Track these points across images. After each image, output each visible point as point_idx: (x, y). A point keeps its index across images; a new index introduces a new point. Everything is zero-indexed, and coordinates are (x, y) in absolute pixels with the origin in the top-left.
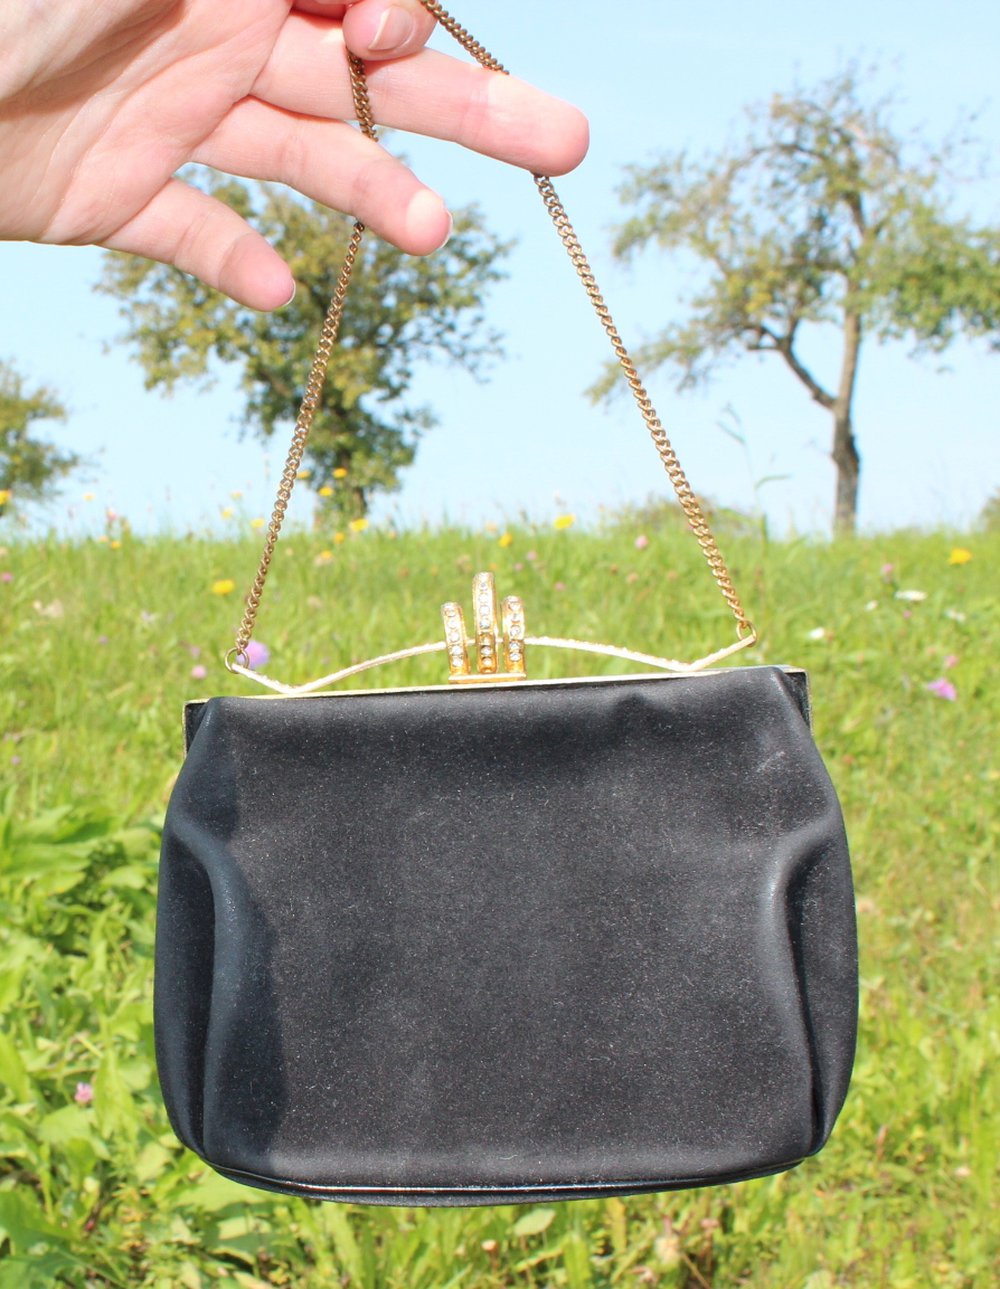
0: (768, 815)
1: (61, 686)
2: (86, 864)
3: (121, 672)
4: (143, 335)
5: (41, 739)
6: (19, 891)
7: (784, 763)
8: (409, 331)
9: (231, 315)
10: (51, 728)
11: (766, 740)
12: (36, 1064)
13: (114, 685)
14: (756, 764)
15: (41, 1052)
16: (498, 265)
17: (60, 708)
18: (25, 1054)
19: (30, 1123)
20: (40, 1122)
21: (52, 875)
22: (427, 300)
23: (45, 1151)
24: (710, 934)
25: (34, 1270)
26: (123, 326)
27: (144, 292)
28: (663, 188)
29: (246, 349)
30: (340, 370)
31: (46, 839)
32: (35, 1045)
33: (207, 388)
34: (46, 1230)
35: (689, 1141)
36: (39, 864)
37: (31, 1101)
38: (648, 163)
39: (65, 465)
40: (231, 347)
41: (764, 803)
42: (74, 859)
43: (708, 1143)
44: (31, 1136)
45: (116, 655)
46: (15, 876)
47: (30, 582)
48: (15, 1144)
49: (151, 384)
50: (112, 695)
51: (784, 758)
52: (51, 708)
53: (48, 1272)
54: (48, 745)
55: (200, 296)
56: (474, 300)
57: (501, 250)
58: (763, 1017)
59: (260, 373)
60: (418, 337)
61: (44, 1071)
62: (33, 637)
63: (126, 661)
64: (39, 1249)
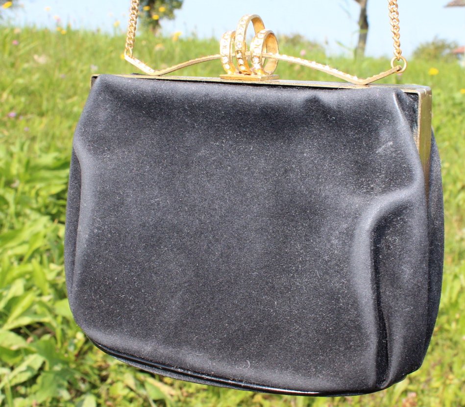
0: (378, 180)
1: (45, 96)
2: (65, 181)
3: (72, 91)
5: (37, 120)
6: (33, 192)
7: (392, 149)
10: (42, 114)
11: (384, 134)
12: (51, 276)
13: (69, 97)
14: (376, 148)
15: (52, 271)
17: (45, 106)
18: (46, 271)
19: (50, 304)
20: (53, 304)
21: (49, 185)
23: (60, 319)
24: (330, 249)
25: (58, 378)
31: (48, 168)
32: (48, 267)
34: (61, 358)
35: (297, 369)
36: (43, 179)
37: (49, 294)
41: (377, 172)
42: (60, 178)
43: (307, 373)
44: (51, 311)
45: (70, 83)
46: (31, 184)
47: (25, 46)
48: (44, 315)
50: (69, 101)
51: (391, 146)
52: (40, 106)
53: (64, 378)
54: (41, 123)
58: (351, 305)
61: (54, 280)
62: (29, 72)
63: (74, 86)
64: (58, 368)
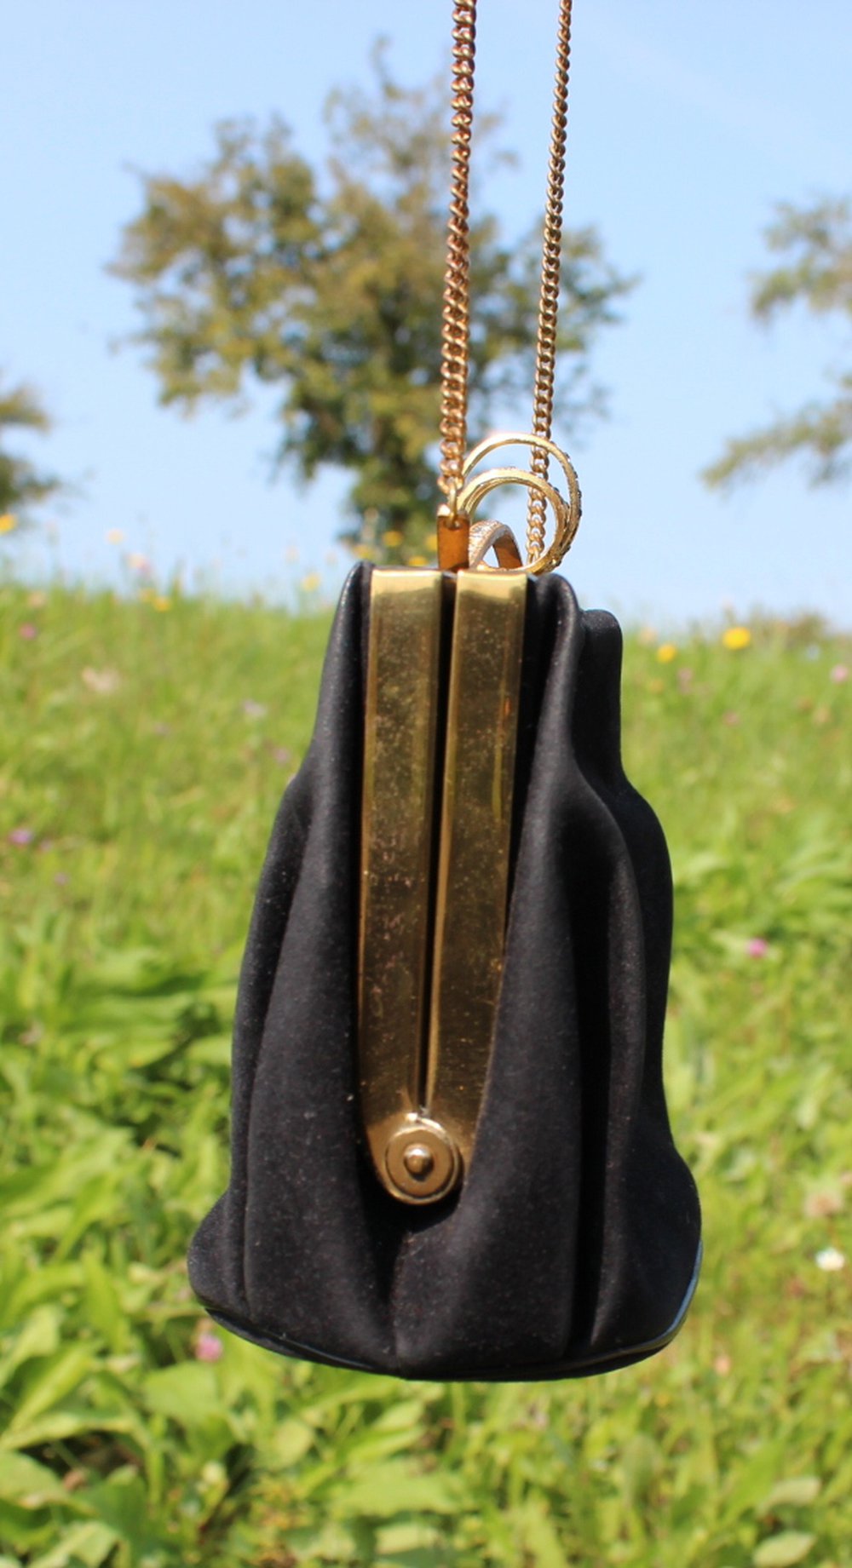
1: (112, 785)
2: (170, 1029)
3: (186, 773)
4: (162, 337)
5: (89, 852)
6: (81, 1059)
8: (494, 372)
9: (276, 324)
10: (103, 837)
12: (134, 1301)
13: (179, 789)
15: (136, 1285)
16: (614, 305)
17: (111, 815)
18: (120, 1284)
19: (130, 1381)
20: (139, 1381)
21: (126, 1040)
22: (521, 337)
23: (159, 1425)
26: (136, 321)
27: (169, 282)
28: (819, 237)
29: (291, 371)
30: (406, 411)
32: (127, 1273)
33: (238, 414)
34: (161, 1533)
36: (109, 1024)
37: (128, 1352)
38: (805, 203)
39: (40, 488)
40: (272, 365)
42: (157, 1021)
44: (133, 1398)
45: (181, 751)
46: (78, 1037)
47: (55, 641)
48: (113, 1411)
49: (167, 398)
50: (179, 802)
52: (99, 813)
54: (101, 861)
55: (238, 295)
56: (577, 344)
57: (619, 287)
59: (306, 401)
60: (505, 382)
61: (143, 1311)
62: (64, 715)
63: (193, 759)
